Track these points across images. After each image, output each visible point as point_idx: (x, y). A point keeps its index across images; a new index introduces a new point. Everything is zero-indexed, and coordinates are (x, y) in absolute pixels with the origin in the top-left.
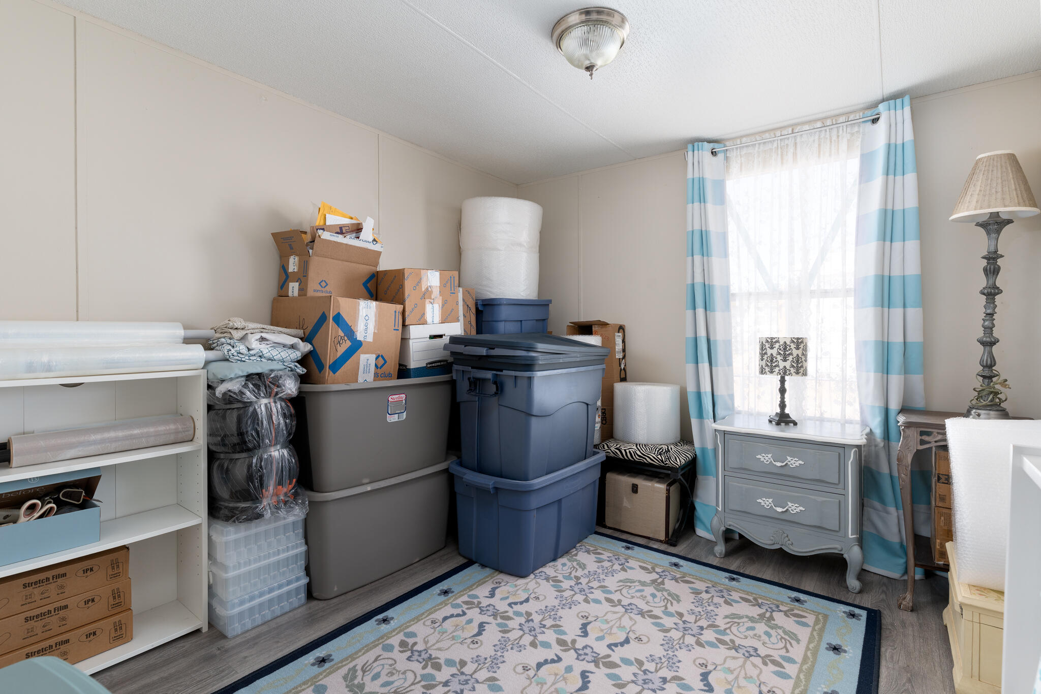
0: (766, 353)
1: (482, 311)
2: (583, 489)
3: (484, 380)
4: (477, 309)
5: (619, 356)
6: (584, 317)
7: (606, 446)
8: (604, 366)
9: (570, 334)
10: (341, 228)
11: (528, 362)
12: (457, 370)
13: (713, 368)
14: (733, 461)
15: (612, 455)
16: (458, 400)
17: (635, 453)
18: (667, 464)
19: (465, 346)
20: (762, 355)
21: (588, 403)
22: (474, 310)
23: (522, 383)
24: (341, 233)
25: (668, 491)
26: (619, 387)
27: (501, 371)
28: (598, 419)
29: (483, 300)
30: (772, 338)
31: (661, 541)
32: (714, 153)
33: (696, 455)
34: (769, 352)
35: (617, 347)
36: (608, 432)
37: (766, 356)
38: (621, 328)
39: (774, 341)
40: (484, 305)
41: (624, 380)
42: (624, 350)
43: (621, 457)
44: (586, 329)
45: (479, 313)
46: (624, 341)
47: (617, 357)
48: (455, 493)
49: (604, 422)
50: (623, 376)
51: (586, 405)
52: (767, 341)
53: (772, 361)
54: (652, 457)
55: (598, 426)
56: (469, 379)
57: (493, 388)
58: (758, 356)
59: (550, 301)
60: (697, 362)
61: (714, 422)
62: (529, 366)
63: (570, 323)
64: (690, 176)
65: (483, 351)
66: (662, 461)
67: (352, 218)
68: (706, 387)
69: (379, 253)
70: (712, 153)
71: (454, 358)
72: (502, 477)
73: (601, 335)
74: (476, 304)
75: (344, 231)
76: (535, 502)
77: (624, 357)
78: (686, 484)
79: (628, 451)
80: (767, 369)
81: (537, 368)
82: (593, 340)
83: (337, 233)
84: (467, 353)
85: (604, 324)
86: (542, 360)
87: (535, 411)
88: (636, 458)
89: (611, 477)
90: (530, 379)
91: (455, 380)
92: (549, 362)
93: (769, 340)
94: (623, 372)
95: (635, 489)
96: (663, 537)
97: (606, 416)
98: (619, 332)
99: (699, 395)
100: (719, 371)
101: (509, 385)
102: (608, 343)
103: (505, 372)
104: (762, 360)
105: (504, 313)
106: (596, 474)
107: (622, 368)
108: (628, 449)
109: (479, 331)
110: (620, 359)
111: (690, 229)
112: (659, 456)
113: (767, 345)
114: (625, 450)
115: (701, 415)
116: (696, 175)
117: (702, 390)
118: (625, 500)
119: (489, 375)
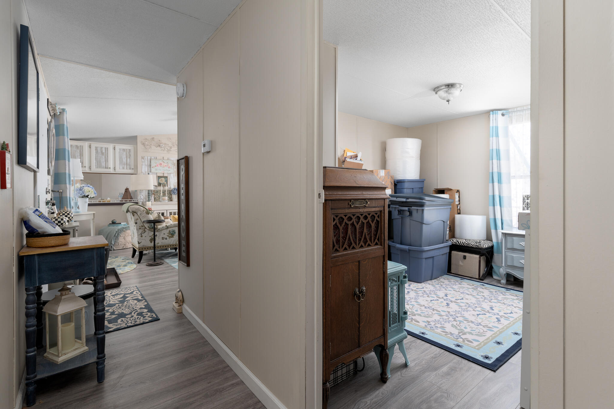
0: (525, 202)
1: (396, 185)
2: (442, 254)
3: (403, 211)
4: (395, 184)
5: (457, 203)
6: (440, 187)
7: (451, 240)
8: (451, 207)
9: (435, 194)
10: (351, 157)
11: (423, 204)
12: (392, 207)
13: (502, 208)
14: (509, 246)
15: (454, 243)
16: (393, 218)
17: (464, 243)
18: (479, 247)
19: (397, 198)
20: (524, 202)
21: (444, 221)
22: (393, 184)
23: (420, 212)
24: (351, 158)
25: (480, 258)
26: (457, 216)
27: (411, 207)
28: (448, 230)
29: (397, 180)
30: (528, 195)
31: (477, 279)
32: (503, 115)
33: (493, 245)
34: (527, 201)
35: (456, 199)
36: (453, 234)
37: (525, 203)
38: (458, 191)
39: (529, 196)
40: (397, 182)
41: (459, 213)
42: (459, 201)
43: (458, 244)
44: (442, 191)
45: (395, 185)
46: (459, 197)
47: (456, 204)
48: (391, 253)
49: (450, 231)
50: (459, 212)
51: (443, 222)
52: (526, 197)
53: (528, 205)
54: (473, 244)
55: (448, 232)
56: (398, 210)
57: (408, 213)
58: (522, 203)
59: (425, 180)
60: (494, 206)
61: (502, 229)
62: (422, 205)
63: (434, 189)
64: (491, 125)
65: (404, 200)
66: (477, 246)
67: (354, 153)
68: (498, 217)
69: (362, 164)
70: (502, 115)
71: (391, 203)
72: (411, 246)
73: (449, 194)
74: (394, 182)
75: (352, 157)
76: (425, 255)
77: (459, 204)
78: (488, 256)
79: (461, 242)
80: (526, 208)
81: (425, 206)
82: (446, 196)
83: (350, 158)
84: (398, 201)
85: (451, 190)
86: (427, 203)
87: (425, 222)
88: (465, 245)
89: (454, 253)
90: (423, 210)
91: (391, 211)
92: (430, 204)
93: (527, 196)
94: (459, 210)
95: (465, 257)
96: (477, 277)
97: (451, 229)
98: (457, 193)
99: (495, 220)
100: (505, 210)
101: (414, 213)
102: (452, 197)
103: (413, 208)
104: (524, 204)
105: (406, 185)
106: (447, 250)
107: (459, 209)
108: (462, 241)
109: (395, 193)
110: (457, 204)
111: (491, 148)
112: (476, 244)
113: (526, 198)
114: (460, 242)
115: (496, 228)
116: (494, 125)
117: (497, 217)
118: (460, 262)
119: (406, 208)
